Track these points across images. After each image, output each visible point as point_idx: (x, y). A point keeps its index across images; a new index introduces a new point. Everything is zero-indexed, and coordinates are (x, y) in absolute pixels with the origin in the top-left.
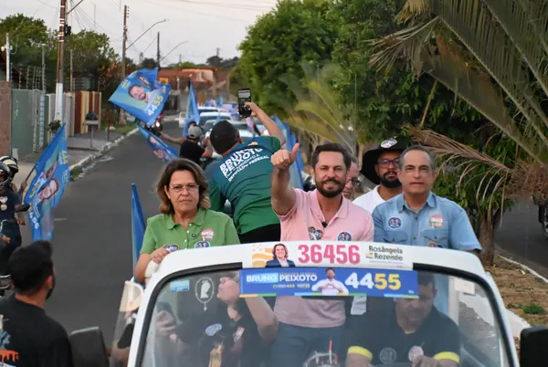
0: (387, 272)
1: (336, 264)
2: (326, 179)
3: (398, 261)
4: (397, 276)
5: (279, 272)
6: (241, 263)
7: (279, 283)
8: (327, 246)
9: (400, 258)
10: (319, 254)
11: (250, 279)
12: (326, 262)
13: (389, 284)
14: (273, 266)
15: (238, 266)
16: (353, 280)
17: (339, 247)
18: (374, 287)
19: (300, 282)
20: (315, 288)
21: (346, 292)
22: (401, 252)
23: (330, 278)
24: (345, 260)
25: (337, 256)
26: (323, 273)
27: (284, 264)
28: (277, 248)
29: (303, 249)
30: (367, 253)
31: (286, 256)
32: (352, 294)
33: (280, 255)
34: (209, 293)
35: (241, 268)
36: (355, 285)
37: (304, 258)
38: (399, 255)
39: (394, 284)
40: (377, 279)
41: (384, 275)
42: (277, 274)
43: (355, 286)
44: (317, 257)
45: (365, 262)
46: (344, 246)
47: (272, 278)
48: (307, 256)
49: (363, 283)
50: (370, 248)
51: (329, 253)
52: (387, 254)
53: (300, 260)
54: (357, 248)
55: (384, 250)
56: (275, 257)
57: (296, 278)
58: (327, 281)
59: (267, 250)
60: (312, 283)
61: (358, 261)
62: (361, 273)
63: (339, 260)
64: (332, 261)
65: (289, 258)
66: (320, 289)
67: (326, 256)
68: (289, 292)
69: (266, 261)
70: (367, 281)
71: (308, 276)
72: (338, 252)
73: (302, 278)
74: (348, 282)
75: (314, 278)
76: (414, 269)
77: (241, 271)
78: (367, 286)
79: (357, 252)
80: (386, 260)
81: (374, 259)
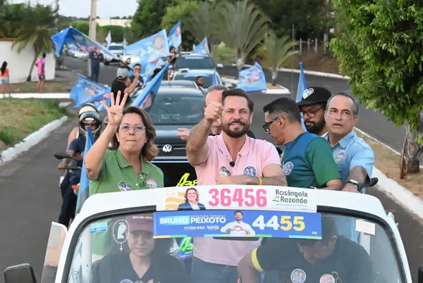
0: (293, 214)
1: (244, 207)
2: (232, 120)
3: (303, 204)
4: (302, 218)
5: (190, 215)
6: (155, 206)
7: (190, 225)
8: (236, 190)
9: (305, 201)
10: (229, 198)
11: (164, 221)
12: (234, 206)
13: (293, 225)
14: (185, 209)
15: (151, 210)
16: (260, 222)
17: (247, 191)
18: (279, 228)
19: (210, 224)
20: (223, 229)
21: (253, 234)
22: (306, 195)
23: (238, 220)
24: (253, 204)
25: (245, 199)
26: (231, 215)
27: (195, 207)
28: (189, 192)
29: (214, 193)
30: (274, 196)
31: (197, 200)
32: (257, 236)
33: (191, 198)
34: (125, 234)
35: (155, 211)
36: (262, 226)
37: (214, 201)
38: (304, 198)
39: (299, 226)
40: (283, 222)
41: (289, 217)
42: (189, 217)
43: (262, 228)
44: (226, 201)
45: (271, 206)
46: (252, 190)
47: (183, 220)
48: (217, 200)
49: (269, 224)
50: (277, 191)
51: (238, 197)
52: (293, 197)
53: (211, 203)
54: (264, 192)
55: (290, 194)
56: (187, 201)
57: (206, 221)
58: (235, 223)
59: (180, 194)
60: (221, 225)
61: (265, 204)
62: (268, 215)
63: (247, 203)
64: (240, 205)
65: (199, 202)
66: (229, 231)
67: (235, 200)
68: (200, 234)
69: (178, 204)
70: (274, 223)
71: (217, 218)
72: (247, 196)
73: (212, 220)
74: (255, 224)
75: (223, 220)
76: (318, 211)
77: (154, 213)
78: (272, 228)
79: (264, 195)
80: (292, 203)
81: (280, 203)
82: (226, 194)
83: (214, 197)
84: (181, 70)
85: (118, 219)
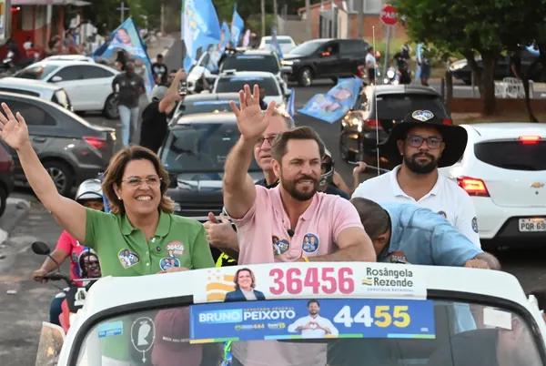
0: (392, 303)
1: (321, 294)
3: (407, 287)
4: (405, 308)
5: (243, 307)
6: (192, 296)
7: (244, 323)
8: (309, 270)
9: (410, 284)
10: (298, 281)
11: (205, 317)
12: (307, 292)
13: (394, 319)
14: (234, 299)
15: (186, 301)
16: (344, 317)
17: (325, 270)
18: (373, 324)
19: (272, 321)
20: (292, 328)
21: (335, 333)
22: (411, 275)
23: (313, 314)
24: (333, 290)
25: (323, 283)
26: (303, 307)
27: (250, 296)
28: (241, 274)
29: (276, 275)
31: (252, 286)
32: (341, 336)
33: (244, 284)
34: (149, 338)
35: (192, 303)
36: (348, 322)
37: (277, 287)
38: (408, 279)
39: (401, 319)
40: (378, 315)
41: (387, 308)
42: (241, 310)
43: (348, 324)
44: (294, 286)
45: (360, 291)
46: (332, 270)
47: (233, 315)
48: (281, 284)
49: (358, 319)
50: (368, 270)
51: (311, 280)
52: (391, 278)
53: (272, 290)
54: (350, 272)
55: (387, 273)
57: (266, 315)
58: (309, 318)
59: (226, 278)
60: (288, 322)
61: (351, 288)
62: (356, 305)
63: (325, 288)
64: (316, 291)
65: (256, 289)
66: (300, 330)
67: (307, 284)
68: (259, 335)
69: (225, 292)
70: (364, 316)
71: (282, 312)
72: (325, 278)
73: (275, 315)
74: (338, 319)
75: (290, 314)
76: (428, 297)
77: (191, 307)
78: (363, 324)
79: (350, 276)
80: (390, 287)
81: (373, 286)
82: (294, 276)
83: (276, 281)
84: (226, 71)
85: (140, 317)
